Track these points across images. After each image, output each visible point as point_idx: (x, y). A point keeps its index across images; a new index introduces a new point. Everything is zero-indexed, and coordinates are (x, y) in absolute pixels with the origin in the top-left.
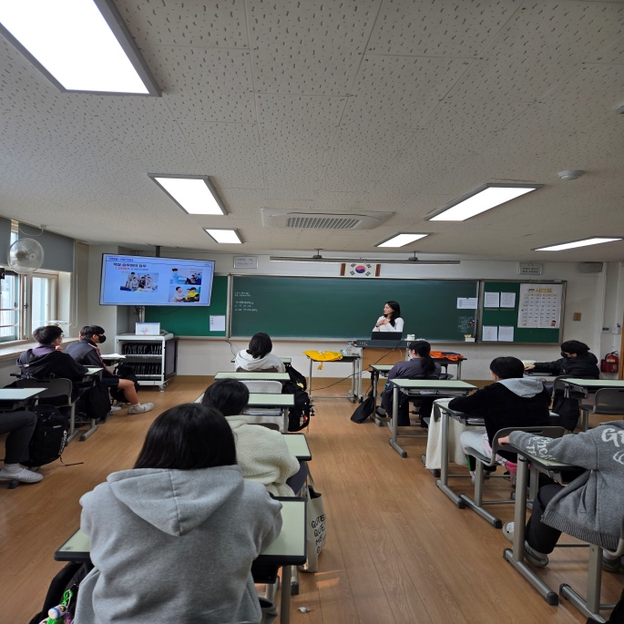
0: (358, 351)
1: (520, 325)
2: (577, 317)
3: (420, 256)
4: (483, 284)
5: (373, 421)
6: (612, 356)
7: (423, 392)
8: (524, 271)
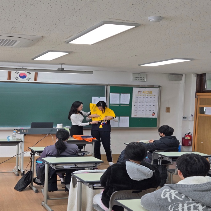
0: (21, 137)
1: (133, 116)
2: (168, 110)
3: (65, 67)
4: (109, 87)
5: (31, 188)
6: (189, 135)
7: (66, 167)
8: (135, 79)
